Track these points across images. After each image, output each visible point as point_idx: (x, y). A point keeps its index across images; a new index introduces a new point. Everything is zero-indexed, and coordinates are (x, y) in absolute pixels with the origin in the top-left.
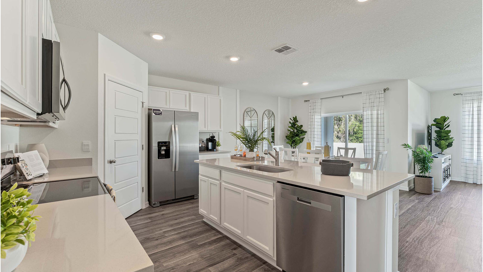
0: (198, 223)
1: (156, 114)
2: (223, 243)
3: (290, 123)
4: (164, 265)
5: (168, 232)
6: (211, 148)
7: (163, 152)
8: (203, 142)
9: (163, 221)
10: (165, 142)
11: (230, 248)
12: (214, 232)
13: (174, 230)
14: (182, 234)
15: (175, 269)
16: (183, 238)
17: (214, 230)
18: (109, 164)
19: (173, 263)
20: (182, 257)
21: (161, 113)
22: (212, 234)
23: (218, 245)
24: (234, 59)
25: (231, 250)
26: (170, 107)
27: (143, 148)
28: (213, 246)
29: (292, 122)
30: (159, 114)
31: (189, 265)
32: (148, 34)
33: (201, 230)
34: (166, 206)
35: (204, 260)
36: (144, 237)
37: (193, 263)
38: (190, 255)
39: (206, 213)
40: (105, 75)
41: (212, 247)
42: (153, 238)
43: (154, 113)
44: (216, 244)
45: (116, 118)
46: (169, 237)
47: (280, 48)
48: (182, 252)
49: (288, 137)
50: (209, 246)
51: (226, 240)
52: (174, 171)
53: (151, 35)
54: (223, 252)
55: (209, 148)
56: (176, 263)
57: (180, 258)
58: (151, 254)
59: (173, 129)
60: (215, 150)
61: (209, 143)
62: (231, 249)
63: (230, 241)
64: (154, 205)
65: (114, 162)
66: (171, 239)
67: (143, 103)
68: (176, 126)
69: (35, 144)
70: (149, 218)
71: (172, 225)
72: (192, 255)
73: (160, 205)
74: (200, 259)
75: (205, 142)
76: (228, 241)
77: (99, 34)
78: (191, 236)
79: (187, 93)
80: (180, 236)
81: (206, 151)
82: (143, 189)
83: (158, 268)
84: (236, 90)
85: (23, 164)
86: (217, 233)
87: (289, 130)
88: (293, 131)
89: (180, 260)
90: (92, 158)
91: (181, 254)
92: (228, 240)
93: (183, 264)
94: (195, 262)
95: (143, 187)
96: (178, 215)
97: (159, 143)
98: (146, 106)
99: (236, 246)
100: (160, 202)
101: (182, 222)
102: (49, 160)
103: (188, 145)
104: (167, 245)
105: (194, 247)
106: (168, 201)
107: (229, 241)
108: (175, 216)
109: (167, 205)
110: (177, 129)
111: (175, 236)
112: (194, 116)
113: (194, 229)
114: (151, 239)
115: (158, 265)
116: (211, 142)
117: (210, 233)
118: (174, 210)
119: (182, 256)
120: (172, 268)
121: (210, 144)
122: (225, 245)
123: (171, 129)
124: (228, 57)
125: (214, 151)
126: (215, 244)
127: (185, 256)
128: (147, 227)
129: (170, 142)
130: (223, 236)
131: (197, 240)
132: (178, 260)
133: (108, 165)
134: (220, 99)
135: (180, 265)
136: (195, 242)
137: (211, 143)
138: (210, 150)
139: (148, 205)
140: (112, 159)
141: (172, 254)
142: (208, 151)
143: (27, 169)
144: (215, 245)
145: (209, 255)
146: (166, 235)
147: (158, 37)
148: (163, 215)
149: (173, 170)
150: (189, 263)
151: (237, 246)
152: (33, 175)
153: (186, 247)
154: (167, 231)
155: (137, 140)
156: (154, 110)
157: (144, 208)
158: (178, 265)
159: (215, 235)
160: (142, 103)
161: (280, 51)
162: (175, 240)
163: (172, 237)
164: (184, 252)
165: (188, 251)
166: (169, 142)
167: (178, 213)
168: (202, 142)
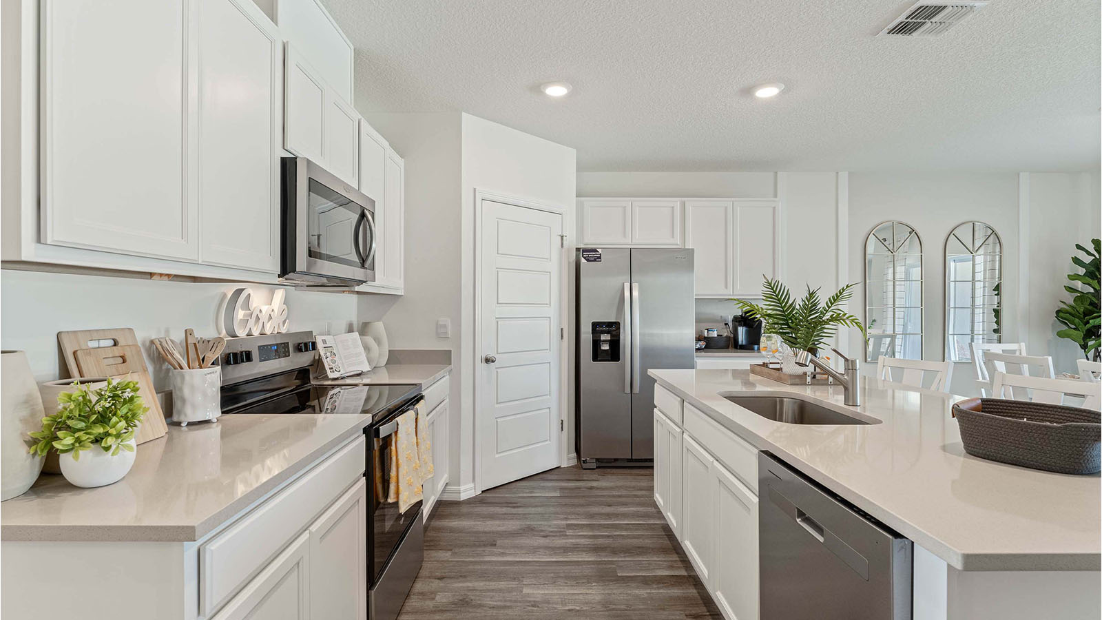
0: (650, 527)
1: (588, 260)
2: (676, 592)
3: (1076, 261)
4: (526, 591)
5: (575, 528)
6: (744, 343)
7: (605, 347)
8: (726, 324)
9: (582, 501)
10: (610, 324)
11: (685, 611)
12: (674, 559)
13: (590, 526)
14: (600, 541)
15: (538, 607)
16: (596, 549)
17: (677, 553)
18: (484, 364)
19: (542, 594)
20: (566, 588)
21: (600, 258)
22: (665, 561)
23: (661, 591)
24: (767, 93)
25: (686, 615)
26: (634, 241)
27: (562, 336)
28: (649, 591)
29: (1088, 259)
30: (595, 260)
31: (569, 610)
32: (537, 89)
33: (648, 545)
34: (609, 470)
35: (607, 613)
36: (525, 525)
37: (578, 611)
38: (584, 591)
39: (662, 504)
40: (475, 189)
41: (643, 592)
42: (542, 531)
43: (585, 258)
44: (658, 588)
45: (500, 273)
46: (571, 539)
47: (902, 18)
48: (575, 578)
49: (1067, 312)
50: (638, 588)
51: (693, 587)
52: (630, 392)
53: (542, 90)
54: (661, 612)
55: (738, 342)
56: (547, 597)
57: (561, 589)
58: (517, 561)
59: (627, 294)
60: (756, 347)
61: (739, 328)
62: (687, 612)
63: (698, 593)
64: (584, 463)
65: (493, 361)
66: (572, 542)
67: (562, 237)
68: (635, 286)
69: (369, 323)
70: (561, 489)
71: (592, 516)
72: (590, 591)
73: (597, 467)
74: (599, 607)
75: (731, 324)
76: (693, 592)
77: (463, 113)
78: (614, 551)
79: (676, 203)
80: (593, 543)
81: (734, 350)
82: (562, 423)
83: (510, 592)
84: (837, 173)
85: (329, 354)
86: (680, 564)
87: (1071, 290)
88: (1092, 290)
89: (559, 592)
90: (450, 351)
91: (569, 582)
92: (696, 589)
93: (557, 604)
94: (585, 608)
95: (562, 421)
96: (620, 496)
97: (595, 325)
98: (572, 242)
99: (706, 610)
100: (598, 460)
101: (618, 514)
102: (389, 351)
103: (665, 332)
104: (555, 554)
105: (606, 576)
106: (616, 460)
107: (695, 591)
108: (614, 496)
109: (614, 471)
110: (635, 293)
111: (583, 541)
112: (683, 259)
113: (634, 537)
114: (537, 531)
115: (514, 586)
116: (745, 325)
117: (664, 559)
118: (619, 483)
119: (567, 586)
120: (533, 603)
121: (742, 331)
122: (678, 598)
123: (621, 295)
124: (748, 91)
125: (753, 349)
126: (655, 586)
127: (574, 589)
128: (546, 505)
129: (619, 323)
130: (690, 576)
131: (621, 564)
132: (556, 592)
133: (481, 367)
134: (774, 208)
135: (553, 603)
136: (614, 566)
137: (744, 329)
138: (742, 348)
139: (574, 462)
140: (491, 354)
141: (552, 575)
142: (737, 349)
143: (334, 362)
144: (655, 589)
145: (623, 607)
146: (569, 532)
147: (556, 91)
148: (591, 488)
149: (628, 391)
150: (570, 607)
151: (709, 611)
152: (342, 372)
153: (587, 571)
154: (575, 525)
155: (550, 318)
156: (584, 251)
157: (564, 465)
158: (548, 602)
159: (671, 567)
160: (560, 237)
161: (904, 28)
162: (579, 548)
163: (578, 540)
164: (576, 580)
165: (586, 581)
166: (617, 324)
167: (624, 493)
168: (725, 326)
